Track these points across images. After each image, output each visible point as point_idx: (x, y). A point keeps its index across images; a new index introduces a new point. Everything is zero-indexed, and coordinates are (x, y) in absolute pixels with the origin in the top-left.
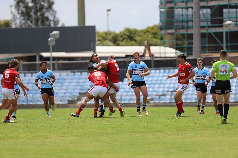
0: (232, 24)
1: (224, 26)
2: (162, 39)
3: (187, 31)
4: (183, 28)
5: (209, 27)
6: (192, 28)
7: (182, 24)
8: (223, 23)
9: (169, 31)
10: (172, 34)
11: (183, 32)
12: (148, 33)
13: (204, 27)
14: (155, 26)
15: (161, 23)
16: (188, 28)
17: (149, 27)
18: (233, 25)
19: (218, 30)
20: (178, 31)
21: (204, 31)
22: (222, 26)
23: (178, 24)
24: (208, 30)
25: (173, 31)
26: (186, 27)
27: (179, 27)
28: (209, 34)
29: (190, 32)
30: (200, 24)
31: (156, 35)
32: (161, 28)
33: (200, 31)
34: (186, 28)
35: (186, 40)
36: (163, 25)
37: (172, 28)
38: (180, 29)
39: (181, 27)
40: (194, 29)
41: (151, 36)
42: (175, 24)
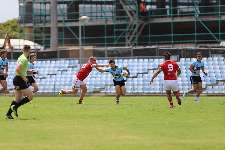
0: (87, 18)
1: (80, 21)
2: (21, 31)
3: (45, 25)
4: (41, 22)
5: (66, 21)
6: (50, 22)
7: (40, 18)
8: (78, 18)
9: (28, 25)
10: (31, 27)
11: (41, 25)
12: (8, 26)
13: (61, 21)
14: (15, 20)
15: (20, 17)
16: (46, 22)
17: (8, 21)
18: (88, 20)
19: (74, 24)
20: (37, 25)
21: (61, 25)
22: (78, 21)
23: (36, 19)
24: (64, 24)
25: (31, 25)
26: (44, 21)
27: (37, 21)
28: (66, 28)
29: (47, 26)
30: (57, 18)
31: (16, 28)
32: (20, 22)
33: (57, 25)
34: (44, 23)
35: (44, 33)
36: (22, 19)
37: (31, 22)
38: (38, 23)
39: (40, 21)
40: (52, 23)
41: (10, 29)
42: (34, 19)
